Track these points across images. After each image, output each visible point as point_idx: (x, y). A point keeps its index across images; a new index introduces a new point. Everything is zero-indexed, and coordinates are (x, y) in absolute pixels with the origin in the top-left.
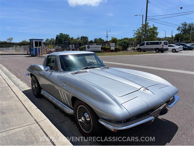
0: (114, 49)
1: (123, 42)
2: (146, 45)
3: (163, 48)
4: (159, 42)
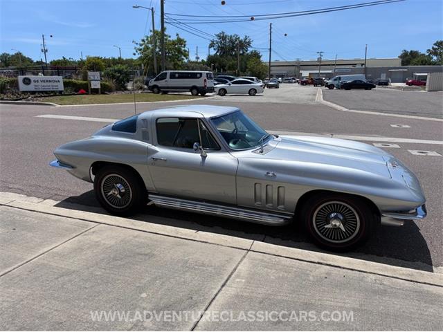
0: (99, 86)
1: (115, 71)
2: (171, 78)
3: (206, 86)
4: (197, 73)
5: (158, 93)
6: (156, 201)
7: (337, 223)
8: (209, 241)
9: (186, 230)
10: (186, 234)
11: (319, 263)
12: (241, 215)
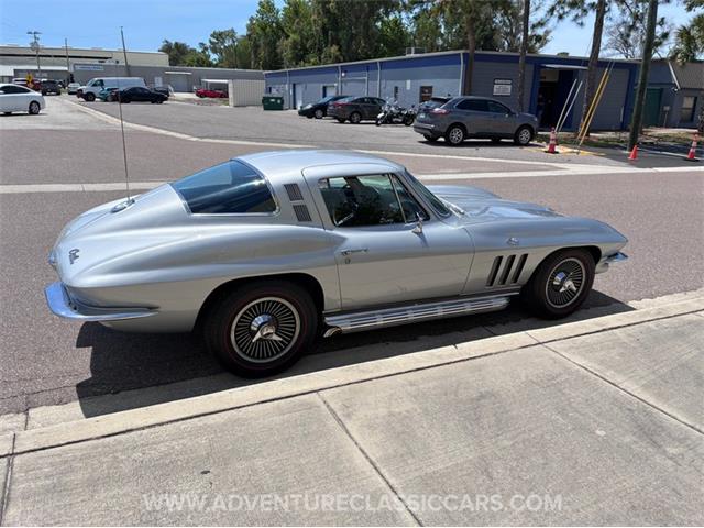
7: (569, 283)
9: (440, 349)
12: (468, 308)
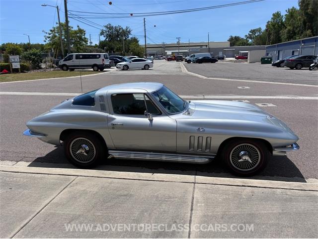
0: (19, 67)
1: (31, 55)
2: (76, 59)
3: (104, 64)
4: (97, 55)
5: (67, 70)
6: (115, 154)
8: (164, 180)
9: (145, 173)
10: (146, 177)
11: (243, 186)
12: (180, 159)
